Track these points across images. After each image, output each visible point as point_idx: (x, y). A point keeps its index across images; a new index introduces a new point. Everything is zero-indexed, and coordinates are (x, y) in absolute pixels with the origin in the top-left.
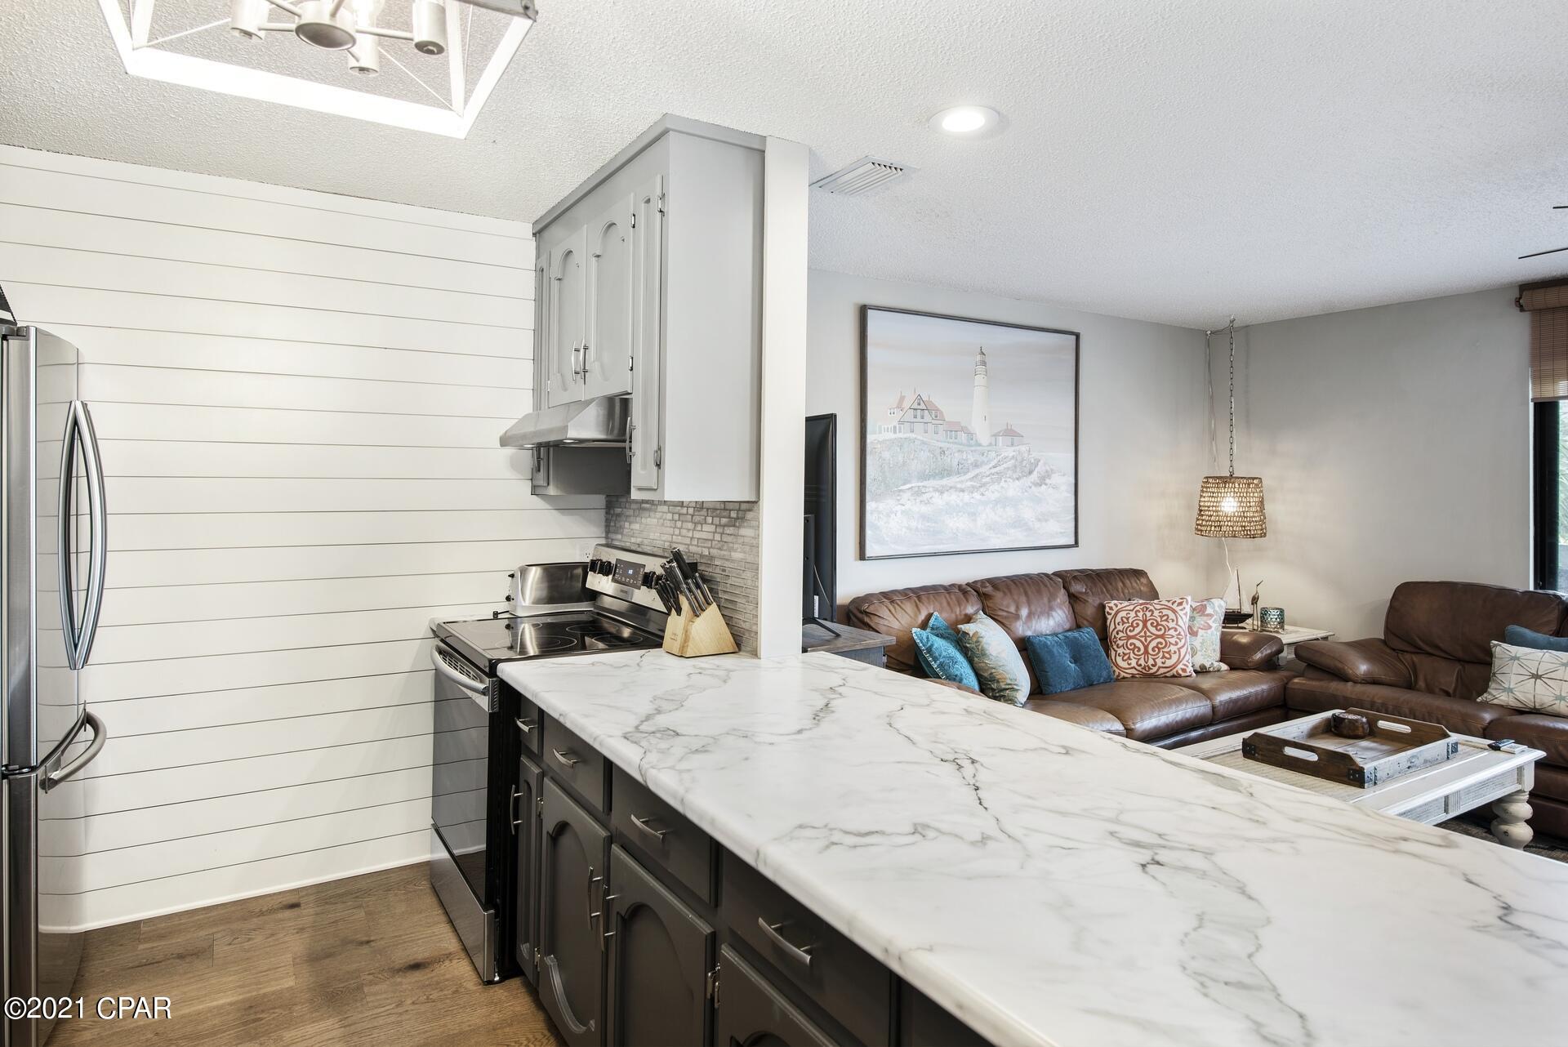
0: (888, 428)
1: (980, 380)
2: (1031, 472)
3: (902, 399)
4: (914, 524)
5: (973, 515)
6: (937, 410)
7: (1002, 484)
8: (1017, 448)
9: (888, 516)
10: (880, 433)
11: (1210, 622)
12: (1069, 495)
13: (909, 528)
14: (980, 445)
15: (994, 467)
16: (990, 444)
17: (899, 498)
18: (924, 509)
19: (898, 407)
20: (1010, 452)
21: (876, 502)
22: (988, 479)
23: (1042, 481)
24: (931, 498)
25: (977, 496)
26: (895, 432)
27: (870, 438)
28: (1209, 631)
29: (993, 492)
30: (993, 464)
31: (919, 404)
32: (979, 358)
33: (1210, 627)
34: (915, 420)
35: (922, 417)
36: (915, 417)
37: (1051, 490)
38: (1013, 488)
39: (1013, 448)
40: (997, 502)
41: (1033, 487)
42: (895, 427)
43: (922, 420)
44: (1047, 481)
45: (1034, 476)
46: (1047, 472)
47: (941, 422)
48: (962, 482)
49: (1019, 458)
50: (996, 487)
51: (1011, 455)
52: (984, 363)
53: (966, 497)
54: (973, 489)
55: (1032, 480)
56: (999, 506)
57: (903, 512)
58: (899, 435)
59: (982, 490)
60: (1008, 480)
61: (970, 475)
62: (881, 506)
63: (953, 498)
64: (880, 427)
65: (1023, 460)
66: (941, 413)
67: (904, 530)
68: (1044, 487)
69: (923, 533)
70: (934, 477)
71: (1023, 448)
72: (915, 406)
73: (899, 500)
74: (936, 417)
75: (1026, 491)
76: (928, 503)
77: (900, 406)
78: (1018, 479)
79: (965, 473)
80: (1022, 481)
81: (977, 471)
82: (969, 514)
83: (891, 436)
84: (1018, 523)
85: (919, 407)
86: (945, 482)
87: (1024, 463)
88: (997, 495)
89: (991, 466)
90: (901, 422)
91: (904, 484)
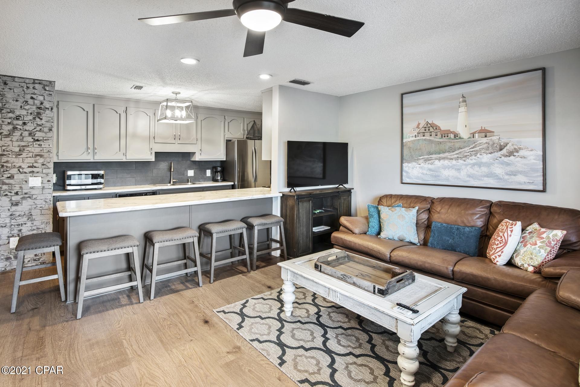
0: (412, 136)
1: (462, 109)
2: (501, 149)
3: (419, 124)
4: (425, 172)
5: (458, 170)
6: (436, 126)
7: (478, 155)
8: (490, 138)
9: (413, 168)
10: (409, 138)
11: (538, 242)
12: (538, 162)
13: (423, 174)
14: (463, 138)
15: (472, 148)
16: (470, 138)
17: (418, 162)
18: (430, 166)
19: (417, 128)
20: (485, 140)
21: (408, 163)
22: (468, 154)
23: (511, 154)
24: (434, 162)
25: (461, 162)
26: (416, 137)
27: (404, 141)
28: (533, 247)
29: (472, 160)
30: (472, 146)
31: (427, 125)
32: (461, 100)
33: (536, 244)
34: (426, 131)
35: (429, 130)
36: (425, 130)
37: (519, 159)
38: (486, 158)
39: (486, 139)
40: (474, 165)
41: (503, 157)
42: (416, 135)
43: (429, 131)
44: (515, 154)
45: (504, 151)
46: (515, 149)
47: (439, 131)
48: (451, 156)
49: (491, 143)
50: (473, 157)
51: (485, 142)
52: (465, 101)
53: (454, 162)
54: (457, 159)
55: (502, 154)
56: (475, 166)
57: (419, 167)
58: (417, 138)
59: (464, 159)
60: (482, 154)
61: (456, 152)
62: (410, 165)
63: (446, 162)
64: (409, 136)
65: (494, 144)
66: (439, 127)
67: (420, 174)
68: (512, 157)
69: (429, 176)
70: (436, 154)
71: (494, 138)
72: (425, 126)
73: (418, 163)
74: (436, 129)
75: (497, 159)
76: (432, 164)
77: (418, 127)
78: (490, 153)
79: (453, 152)
80: (493, 154)
81: (461, 150)
82: (455, 169)
83: (414, 138)
84: (490, 175)
85: (427, 126)
86: (442, 155)
87: (495, 145)
88: (474, 161)
89: (470, 148)
90: (418, 133)
91: (420, 157)
